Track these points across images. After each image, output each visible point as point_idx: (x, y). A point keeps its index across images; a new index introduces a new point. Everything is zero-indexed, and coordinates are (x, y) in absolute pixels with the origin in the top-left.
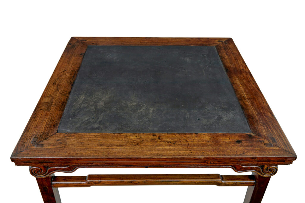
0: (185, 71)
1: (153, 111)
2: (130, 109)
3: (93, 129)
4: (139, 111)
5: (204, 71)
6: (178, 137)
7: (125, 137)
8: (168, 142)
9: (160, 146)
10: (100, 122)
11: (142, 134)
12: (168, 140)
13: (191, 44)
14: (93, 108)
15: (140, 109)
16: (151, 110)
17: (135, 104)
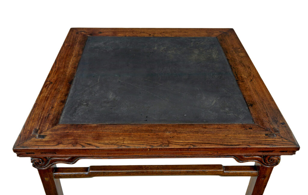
0: (120, 81)
1: (154, 48)
2: (172, 49)
3: (194, 38)
4: (165, 48)
5: (98, 80)
6: (138, 35)
7: (172, 35)
8: (145, 33)
9: (150, 32)
10: (191, 42)
11: (161, 36)
12: (144, 34)
13: (95, 127)
14: (201, 50)
15: (164, 48)
16: (156, 48)
17: (169, 52)
